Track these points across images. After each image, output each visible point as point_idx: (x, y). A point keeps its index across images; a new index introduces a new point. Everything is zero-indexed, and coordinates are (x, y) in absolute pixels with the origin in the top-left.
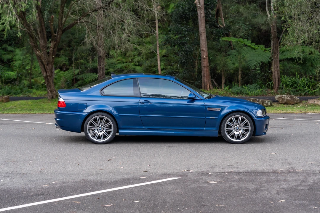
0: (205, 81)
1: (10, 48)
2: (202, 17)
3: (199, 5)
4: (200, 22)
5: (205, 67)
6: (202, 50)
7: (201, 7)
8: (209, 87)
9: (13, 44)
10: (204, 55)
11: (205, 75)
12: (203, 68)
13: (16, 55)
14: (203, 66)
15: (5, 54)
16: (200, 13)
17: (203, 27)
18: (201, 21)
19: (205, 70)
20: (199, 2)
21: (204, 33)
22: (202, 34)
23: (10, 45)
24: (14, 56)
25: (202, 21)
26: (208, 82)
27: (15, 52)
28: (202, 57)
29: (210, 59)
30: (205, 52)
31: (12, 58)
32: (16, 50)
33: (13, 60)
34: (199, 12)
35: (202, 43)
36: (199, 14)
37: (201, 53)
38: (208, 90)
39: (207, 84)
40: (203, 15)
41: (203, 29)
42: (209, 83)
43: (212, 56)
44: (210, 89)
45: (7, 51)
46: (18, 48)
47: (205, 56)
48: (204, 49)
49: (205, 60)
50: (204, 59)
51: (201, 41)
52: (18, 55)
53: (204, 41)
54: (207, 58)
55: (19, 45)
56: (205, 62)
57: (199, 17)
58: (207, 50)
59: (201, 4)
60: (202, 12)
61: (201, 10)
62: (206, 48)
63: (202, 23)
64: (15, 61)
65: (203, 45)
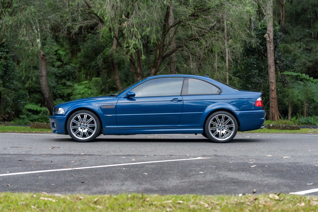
0: (273, 112)
1: (68, 83)
2: (271, 50)
3: (269, 39)
4: (269, 56)
5: (273, 98)
6: (271, 82)
7: (270, 41)
8: (276, 117)
9: (70, 79)
10: (272, 86)
11: (273, 106)
12: (271, 100)
13: (75, 89)
14: (272, 97)
15: (64, 89)
16: (270, 46)
17: (272, 60)
18: (270, 54)
19: (274, 101)
20: (269, 37)
21: (273, 65)
22: (271, 66)
23: (68, 80)
24: (73, 90)
25: (272, 54)
26: (276, 112)
27: (74, 87)
28: (270, 88)
29: (278, 90)
30: (274, 84)
31: (72, 92)
32: (74, 85)
33: (73, 94)
34: (268, 46)
35: (270, 75)
36: (268, 48)
37: (269, 85)
38: (276, 120)
39: (275, 115)
40: (272, 48)
41: (272, 62)
42: (277, 114)
43: (279, 88)
44: (278, 119)
45: (66, 85)
46: (76, 83)
47: (274, 88)
48: (273, 81)
49: (273, 92)
50: (273, 90)
51: (270, 73)
52: (77, 89)
53: (273, 73)
54: (276, 89)
55: (76, 80)
56: (274, 94)
57: (269, 51)
58: (275, 82)
59: (271, 38)
60: (271, 46)
61: (271, 44)
62: (274, 80)
63: (271, 56)
64: (75, 95)
65: (271, 77)
